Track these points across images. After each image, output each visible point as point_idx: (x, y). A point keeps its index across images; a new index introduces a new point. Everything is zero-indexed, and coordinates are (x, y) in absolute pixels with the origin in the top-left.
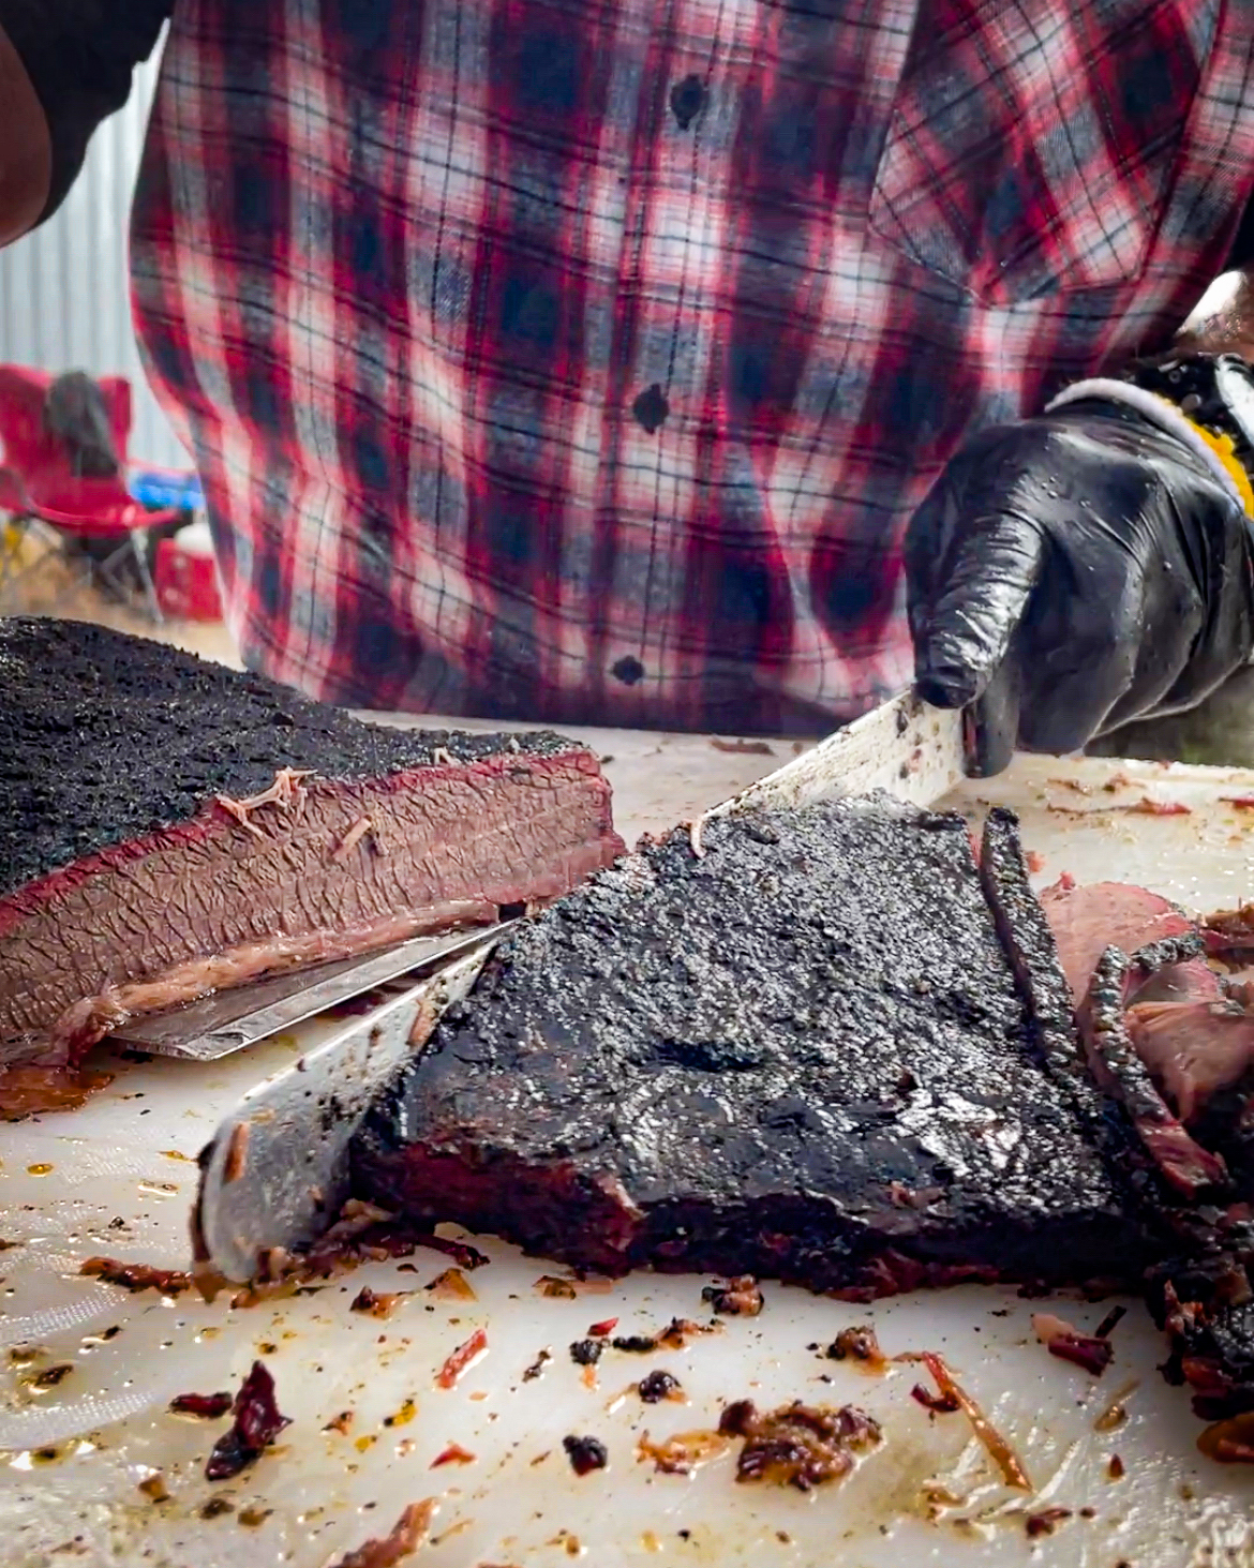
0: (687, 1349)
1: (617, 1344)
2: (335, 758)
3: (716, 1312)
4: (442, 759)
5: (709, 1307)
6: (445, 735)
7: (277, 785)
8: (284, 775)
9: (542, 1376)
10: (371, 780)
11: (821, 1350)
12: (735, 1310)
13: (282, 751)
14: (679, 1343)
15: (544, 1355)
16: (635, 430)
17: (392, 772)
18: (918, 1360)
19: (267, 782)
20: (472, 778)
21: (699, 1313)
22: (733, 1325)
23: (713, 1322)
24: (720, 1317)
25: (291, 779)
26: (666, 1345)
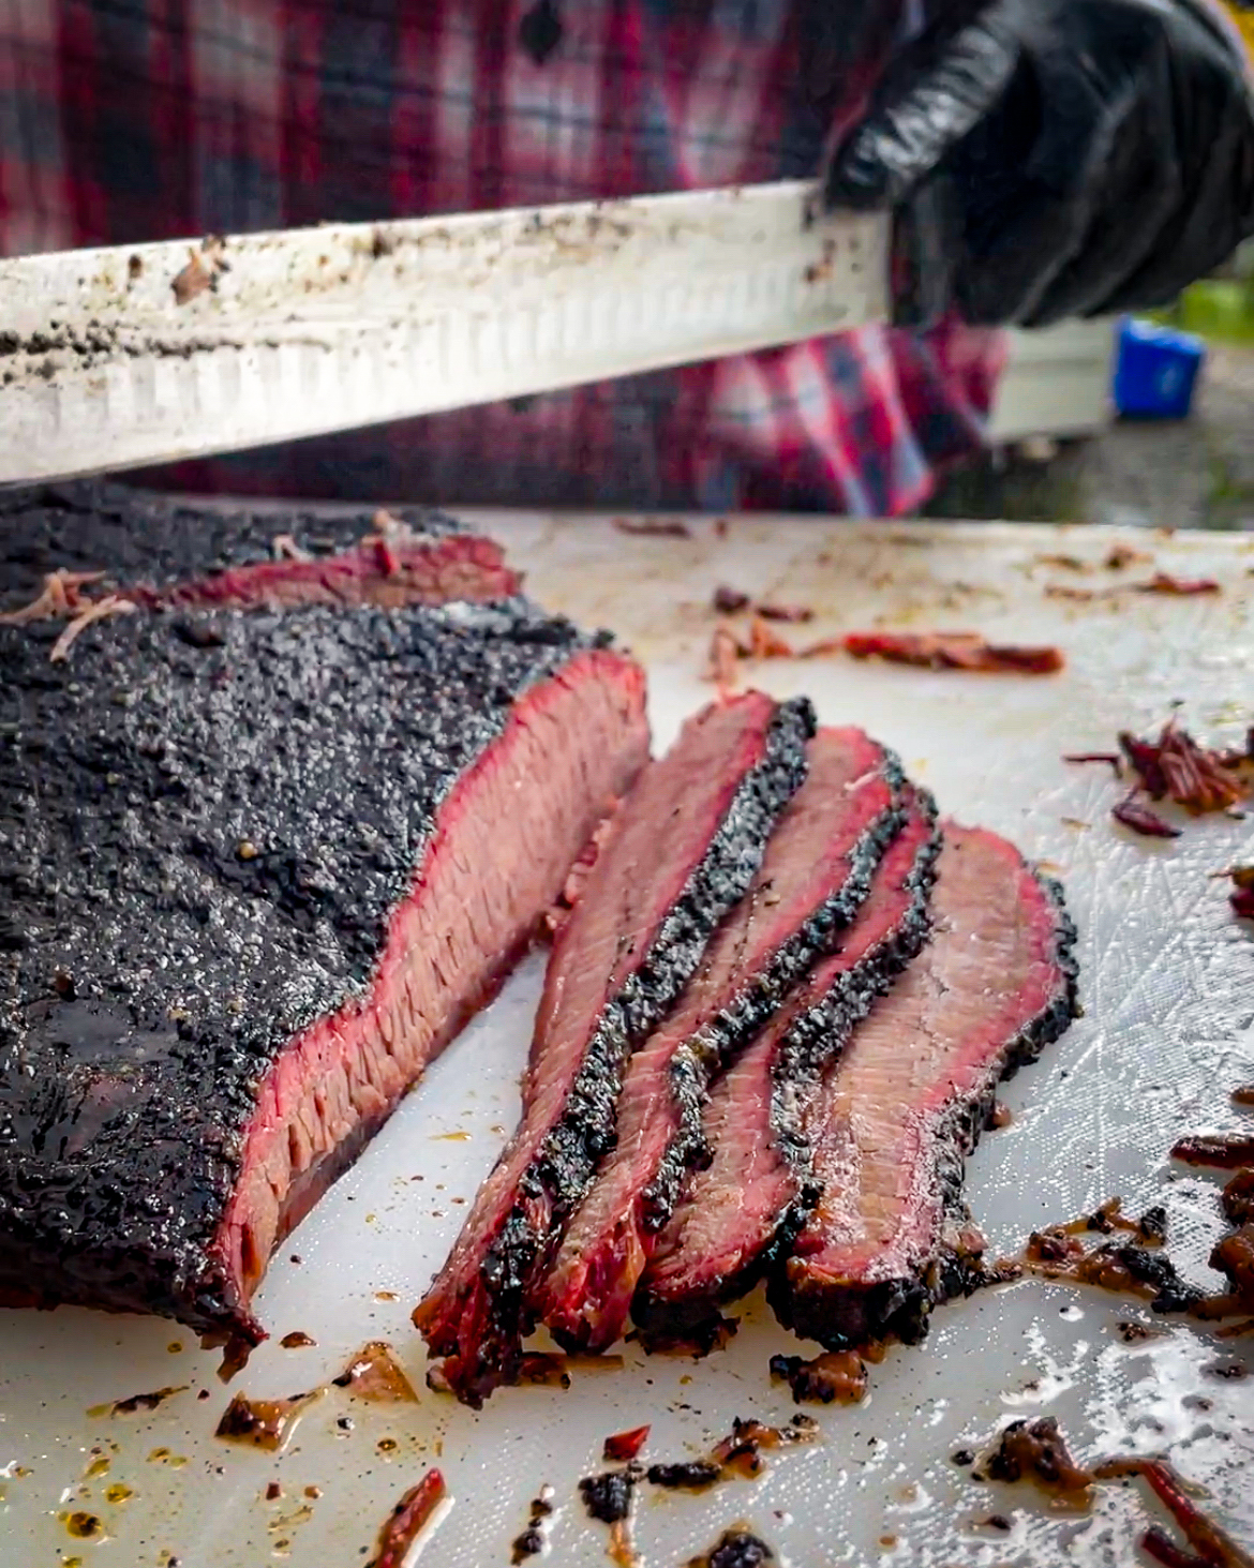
0: (767, 1476)
1: (655, 1475)
2: (131, 554)
3: (797, 1400)
4: (286, 554)
5: (785, 1390)
6: (288, 521)
7: (47, 596)
8: (56, 580)
9: (547, 1548)
10: (185, 586)
11: (978, 1463)
12: (826, 1394)
13: (54, 545)
14: (754, 1468)
15: (541, 1508)
16: (519, 62)
17: (215, 573)
18: (1134, 1474)
19: (33, 588)
20: (330, 580)
21: (773, 1407)
22: (829, 1420)
23: (797, 1420)
24: (804, 1409)
25: (67, 587)
26: (733, 1471)
